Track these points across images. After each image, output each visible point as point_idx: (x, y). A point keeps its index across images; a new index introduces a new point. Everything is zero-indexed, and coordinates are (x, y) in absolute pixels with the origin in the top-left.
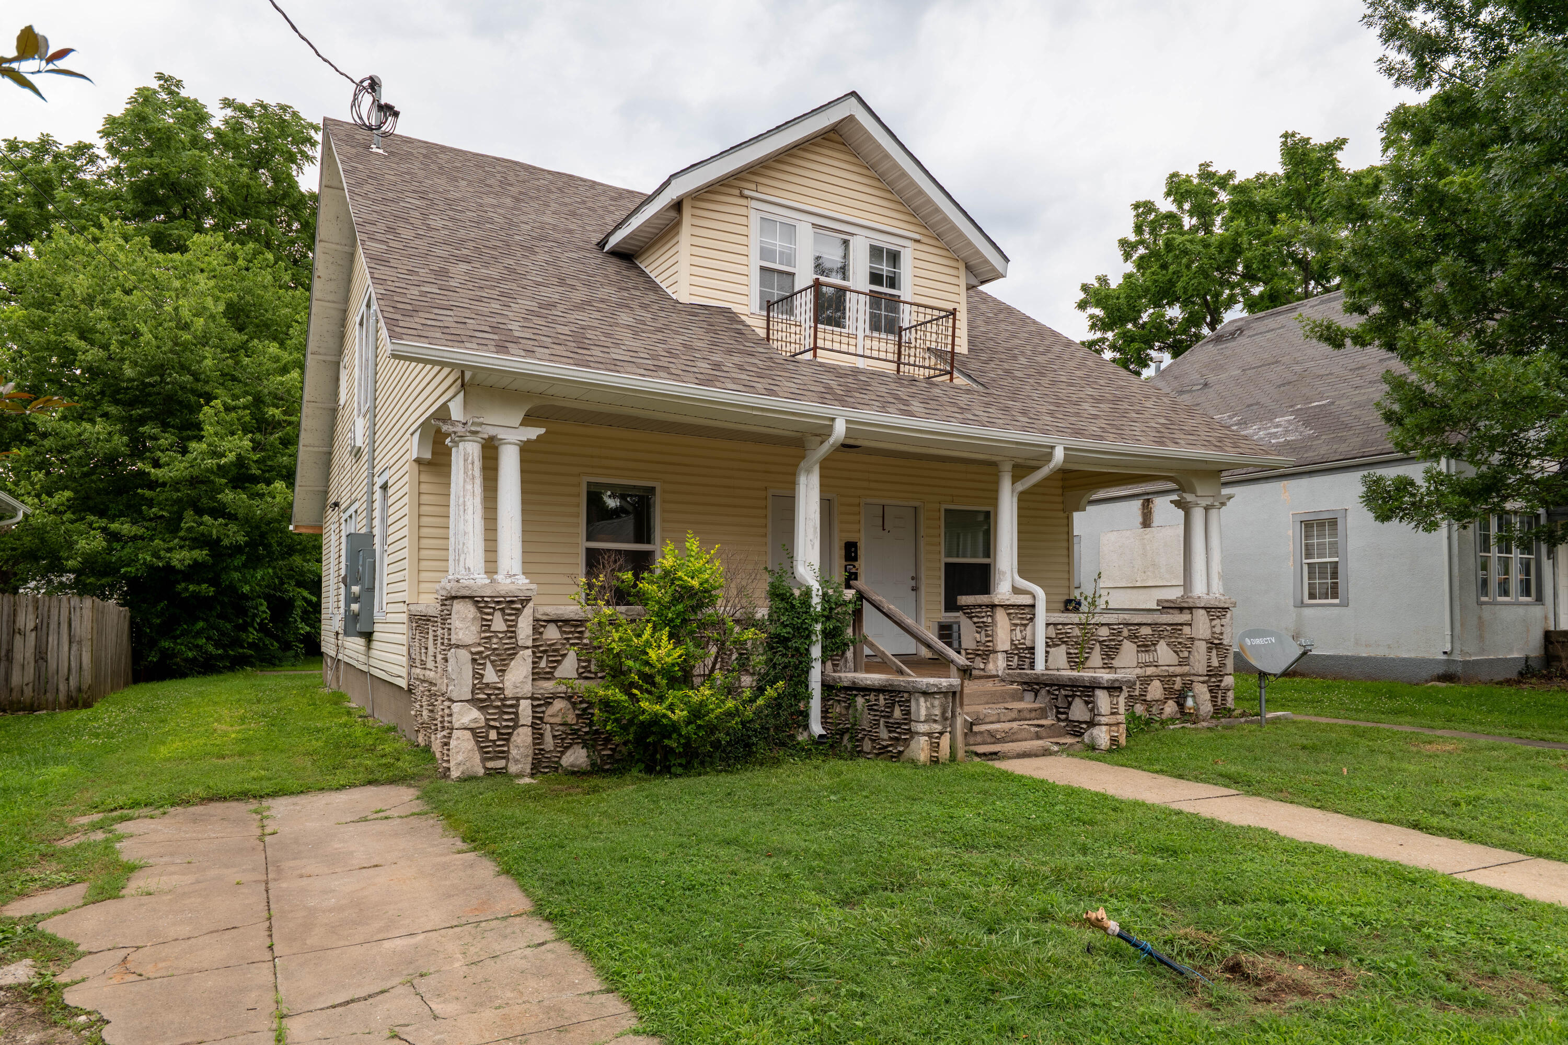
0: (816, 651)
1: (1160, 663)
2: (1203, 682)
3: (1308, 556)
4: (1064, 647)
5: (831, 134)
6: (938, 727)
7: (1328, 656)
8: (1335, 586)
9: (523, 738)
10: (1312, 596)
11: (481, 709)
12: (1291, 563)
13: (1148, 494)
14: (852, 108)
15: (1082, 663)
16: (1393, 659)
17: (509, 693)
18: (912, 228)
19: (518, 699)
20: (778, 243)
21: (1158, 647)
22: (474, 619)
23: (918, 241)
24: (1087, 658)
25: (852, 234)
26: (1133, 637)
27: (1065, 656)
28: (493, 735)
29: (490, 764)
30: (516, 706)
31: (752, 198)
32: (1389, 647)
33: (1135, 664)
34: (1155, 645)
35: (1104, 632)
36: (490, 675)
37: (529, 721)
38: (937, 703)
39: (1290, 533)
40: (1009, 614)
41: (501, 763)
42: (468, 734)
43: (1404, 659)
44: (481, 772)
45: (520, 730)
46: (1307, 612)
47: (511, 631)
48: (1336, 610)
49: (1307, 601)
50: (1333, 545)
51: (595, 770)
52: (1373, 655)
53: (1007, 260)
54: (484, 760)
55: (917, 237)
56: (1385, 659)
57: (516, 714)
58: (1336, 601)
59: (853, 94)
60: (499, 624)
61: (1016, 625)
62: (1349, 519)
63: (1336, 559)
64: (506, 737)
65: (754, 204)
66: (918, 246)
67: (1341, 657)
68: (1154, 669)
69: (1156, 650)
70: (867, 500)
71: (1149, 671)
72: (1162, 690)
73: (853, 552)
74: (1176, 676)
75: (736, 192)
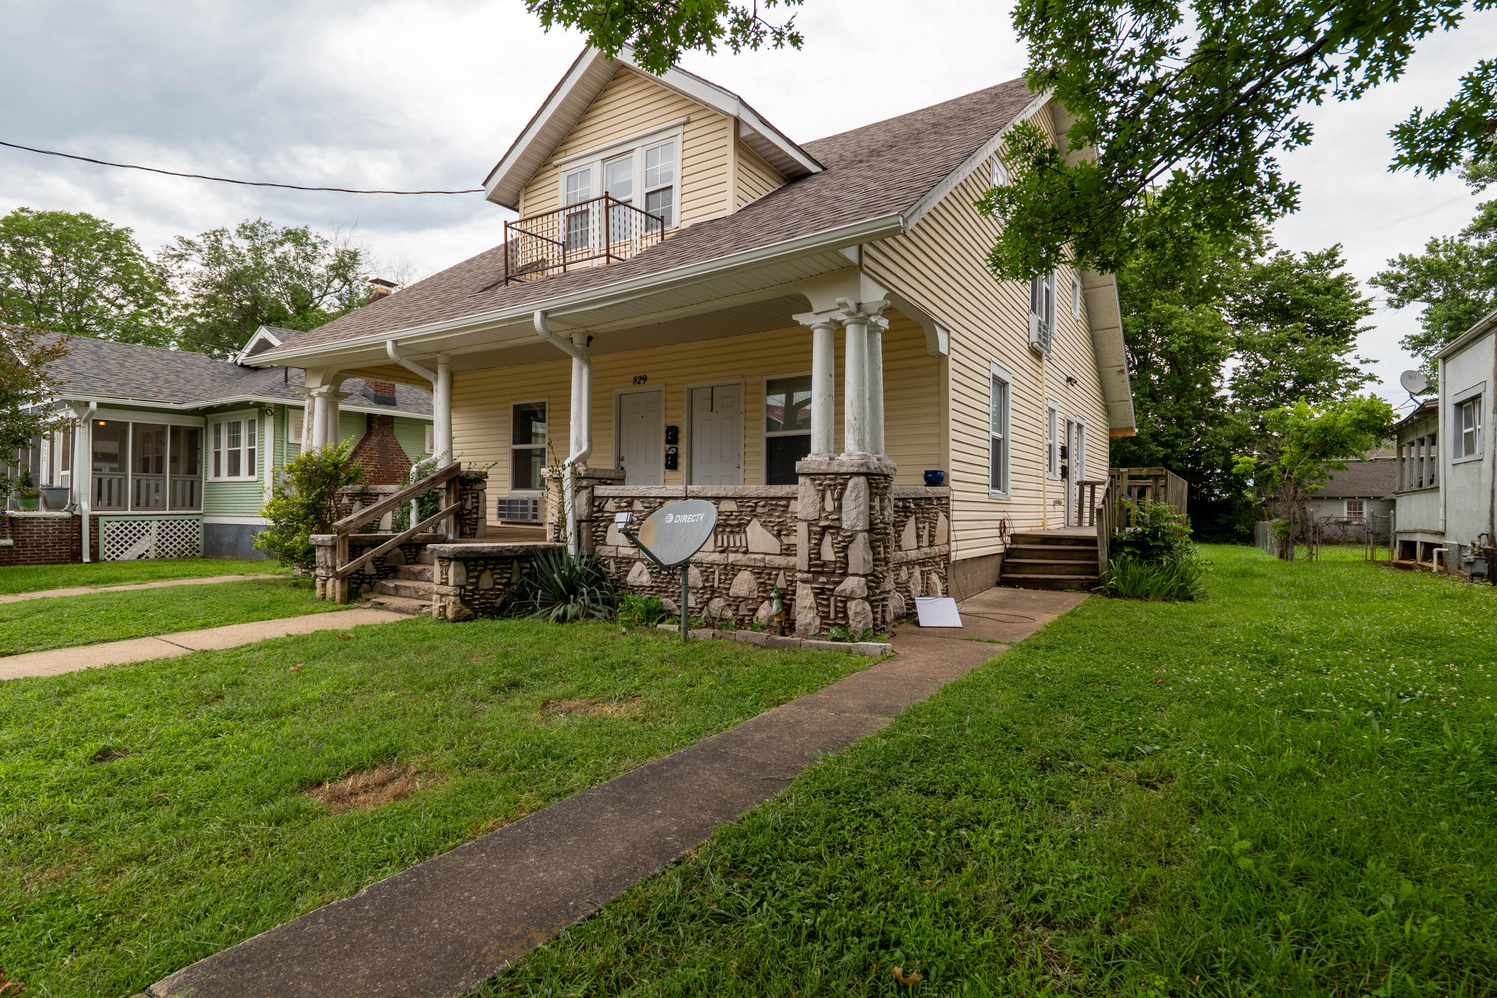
1: (751, 548)
2: (805, 581)
5: (621, 72)
18: (680, 114)
20: (578, 191)
21: (748, 529)
23: (684, 124)
25: (632, 150)
31: (560, 164)
33: (713, 548)
34: (745, 525)
55: (684, 120)
65: (563, 168)
66: (688, 127)
68: (739, 556)
69: (745, 532)
70: (691, 385)
71: (732, 558)
72: (754, 585)
73: (672, 435)
74: (779, 569)
75: (551, 166)
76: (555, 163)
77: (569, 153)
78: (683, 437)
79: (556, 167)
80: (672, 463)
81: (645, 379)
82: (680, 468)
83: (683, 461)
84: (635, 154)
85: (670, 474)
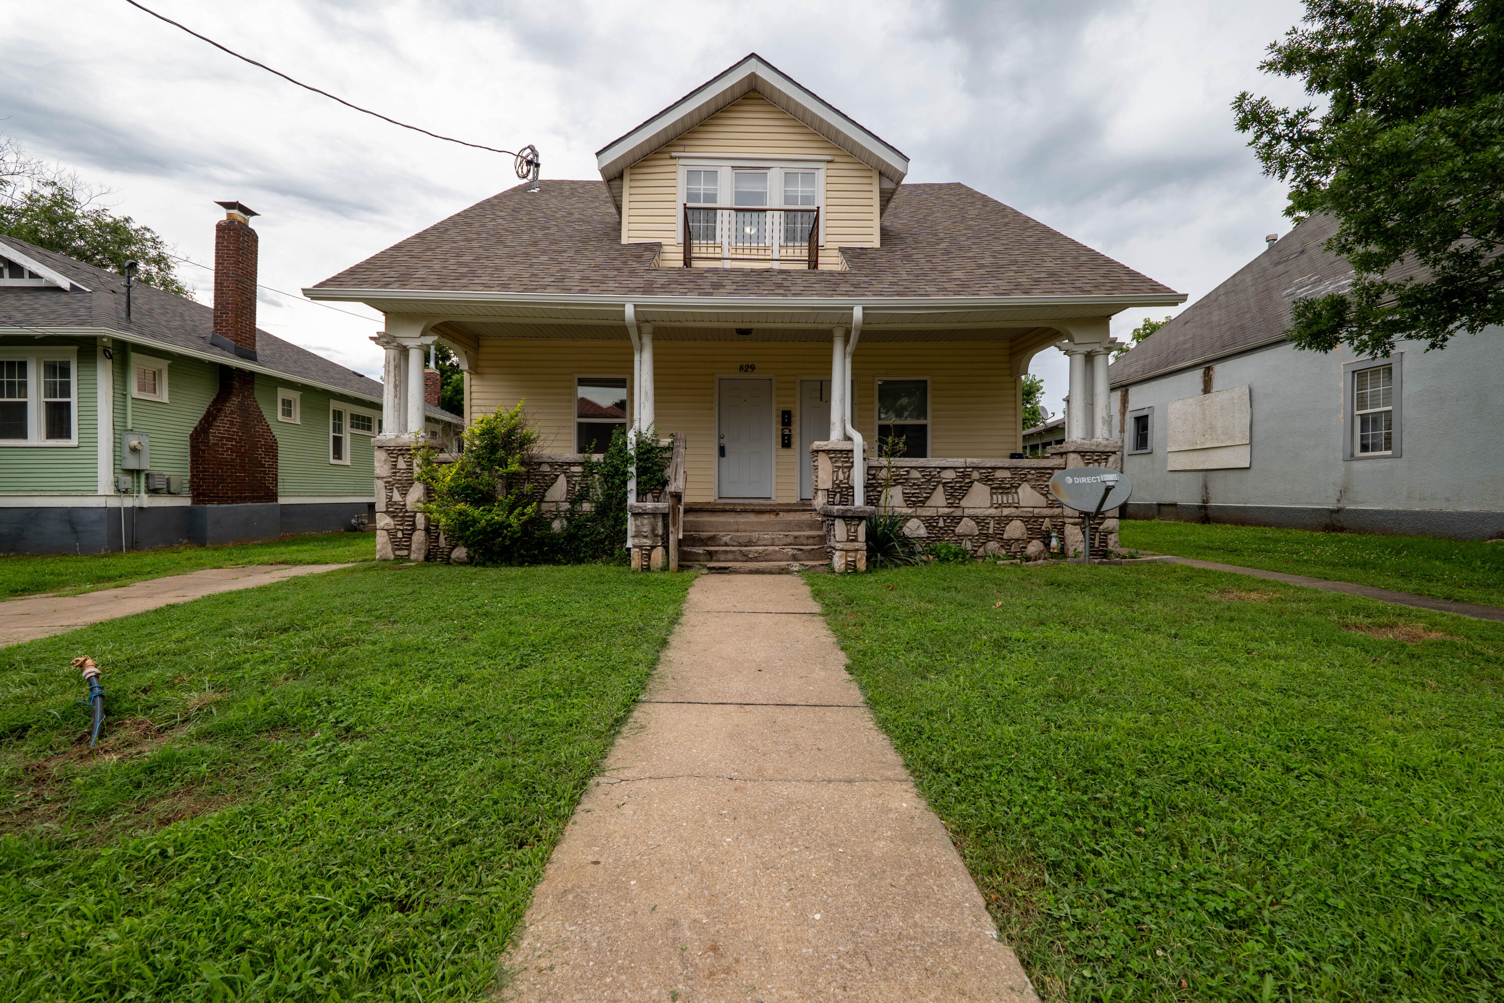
0: (632, 485)
1: (1022, 504)
2: (1075, 524)
3: (1362, 405)
4: (899, 487)
5: (752, 94)
6: (648, 542)
7: (1376, 511)
8: (1388, 438)
9: (419, 537)
10: (1364, 448)
11: (393, 517)
12: (1342, 415)
13: (1209, 362)
14: (753, 67)
15: (923, 502)
16: (1451, 513)
17: (408, 508)
18: (825, 152)
19: (416, 513)
20: (702, 187)
21: (1019, 490)
22: (385, 461)
23: (828, 162)
24: (928, 498)
25: (769, 168)
26: (986, 480)
27: (901, 496)
28: (400, 535)
29: (398, 553)
30: (414, 517)
31: (679, 158)
32: (1448, 500)
33: (989, 505)
34: (1017, 488)
35: (949, 475)
36: (397, 497)
37: (422, 527)
38: (646, 522)
39: (1341, 384)
40: (831, 458)
41: (405, 553)
42: (385, 533)
43: (1464, 513)
44: (392, 557)
45: (417, 532)
46: (1357, 465)
47: (410, 468)
48: (1387, 463)
49: (1358, 453)
50: (1388, 394)
51: (471, 561)
52: (1427, 509)
53: (907, 159)
54: (394, 550)
55: (829, 158)
56: (1441, 514)
57: (414, 522)
58: (1389, 453)
59: (753, 55)
60: (401, 464)
61: (839, 467)
62: (1406, 363)
63: (1390, 408)
64: (409, 537)
65: (682, 162)
66: (830, 166)
67: (1391, 512)
68: (1013, 510)
69: (1016, 493)
70: (804, 378)
71: (1006, 512)
72: (1024, 530)
73: (786, 419)
74: (1044, 517)
75: (667, 156)
76: (674, 154)
77: (687, 149)
78: (796, 420)
79: (672, 158)
80: (786, 443)
81: (753, 368)
82: (793, 446)
83: (796, 441)
84: (770, 173)
85: (786, 452)
